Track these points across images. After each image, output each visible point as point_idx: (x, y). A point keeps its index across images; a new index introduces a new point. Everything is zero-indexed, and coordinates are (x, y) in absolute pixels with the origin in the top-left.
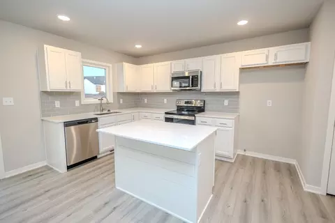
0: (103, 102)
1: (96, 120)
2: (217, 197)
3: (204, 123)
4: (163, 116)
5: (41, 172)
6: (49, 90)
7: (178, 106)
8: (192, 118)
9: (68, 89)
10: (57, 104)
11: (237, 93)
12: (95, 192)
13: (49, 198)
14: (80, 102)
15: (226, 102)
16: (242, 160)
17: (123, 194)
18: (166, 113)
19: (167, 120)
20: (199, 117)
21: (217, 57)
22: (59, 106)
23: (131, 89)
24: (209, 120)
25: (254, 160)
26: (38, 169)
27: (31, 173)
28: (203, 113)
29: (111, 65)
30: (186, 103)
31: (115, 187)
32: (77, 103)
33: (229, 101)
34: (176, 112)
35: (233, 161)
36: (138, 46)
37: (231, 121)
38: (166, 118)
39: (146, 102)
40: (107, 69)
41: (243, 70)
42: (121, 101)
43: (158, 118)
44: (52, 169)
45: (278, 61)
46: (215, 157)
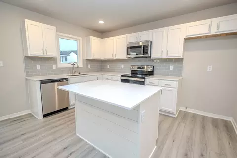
0: (74, 66)
1: (67, 79)
2: (160, 149)
3: (152, 84)
4: (119, 78)
5: (25, 118)
6: (29, 55)
7: (132, 71)
8: (143, 80)
9: (45, 55)
10: (38, 67)
11: (182, 60)
12: (59, 137)
13: (22, 140)
14: (57, 65)
15: (171, 67)
16: (184, 115)
17: (80, 140)
18: (123, 76)
19: (123, 81)
20: (148, 79)
21: (165, 29)
22: (40, 69)
23: (96, 57)
24: (156, 82)
25: (194, 116)
26: (23, 116)
27: (18, 119)
28: (152, 76)
29: (81, 38)
30: (139, 68)
31: (75, 134)
32: (54, 67)
33: (174, 67)
34: (130, 75)
35: (176, 116)
36: (101, 22)
37: (175, 82)
38: (122, 79)
39: (108, 67)
40: (78, 41)
41: (187, 40)
42: (89, 66)
43: (116, 80)
44: (33, 116)
45: (220, 30)
46: (159, 112)
